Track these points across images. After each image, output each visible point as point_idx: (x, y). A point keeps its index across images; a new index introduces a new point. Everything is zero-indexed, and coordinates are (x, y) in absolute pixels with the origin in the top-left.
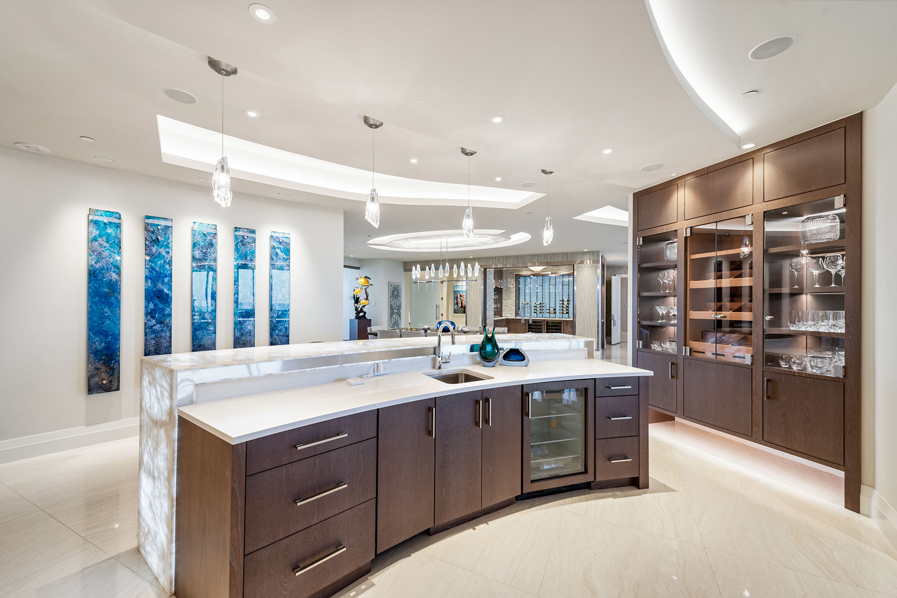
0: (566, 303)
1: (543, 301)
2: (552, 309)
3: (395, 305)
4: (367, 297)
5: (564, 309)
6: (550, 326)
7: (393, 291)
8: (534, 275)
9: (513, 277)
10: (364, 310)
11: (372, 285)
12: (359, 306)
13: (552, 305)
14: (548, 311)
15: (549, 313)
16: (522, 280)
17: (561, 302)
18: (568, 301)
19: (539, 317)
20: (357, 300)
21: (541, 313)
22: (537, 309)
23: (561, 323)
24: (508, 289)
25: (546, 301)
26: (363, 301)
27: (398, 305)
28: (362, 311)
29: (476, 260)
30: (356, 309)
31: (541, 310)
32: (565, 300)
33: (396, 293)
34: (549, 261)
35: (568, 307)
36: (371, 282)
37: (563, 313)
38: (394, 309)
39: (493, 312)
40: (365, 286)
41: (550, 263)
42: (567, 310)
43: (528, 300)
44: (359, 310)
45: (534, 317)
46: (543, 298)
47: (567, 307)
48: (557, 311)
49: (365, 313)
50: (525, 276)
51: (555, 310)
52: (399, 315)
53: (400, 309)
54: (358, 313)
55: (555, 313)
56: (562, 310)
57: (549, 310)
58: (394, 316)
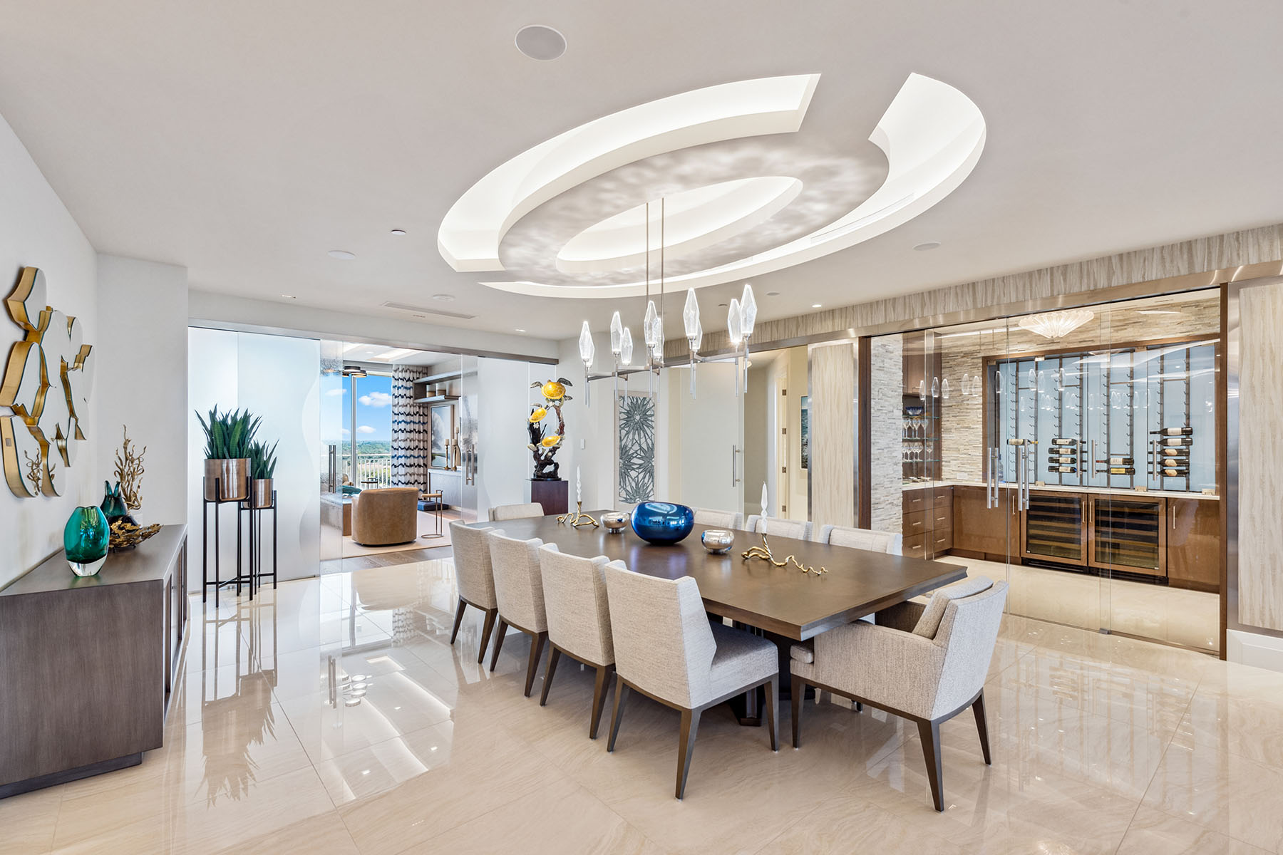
0: (1175, 442)
1: (1081, 434)
2: (1120, 460)
3: (636, 447)
4: (562, 427)
5: (1170, 461)
6: (1106, 513)
7: (628, 413)
8: (1050, 355)
9: (974, 366)
10: (555, 459)
11: (571, 398)
12: (544, 448)
13: (1120, 447)
14: (1104, 467)
15: (1108, 471)
16: (1006, 374)
17: (1158, 438)
18: (1187, 432)
19: (1070, 485)
20: (536, 435)
21: (1073, 470)
22: (1062, 460)
23: (1156, 504)
24: (960, 402)
25: (1095, 434)
26: (550, 437)
27: (645, 446)
28: (549, 461)
29: (837, 315)
30: (537, 456)
31: (1073, 461)
32: (1175, 429)
33: (638, 417)
34: (1102, 283)
35: (1188, 454)
36: (569, 391)
37: (1163, 473)
38: (632, 457)
39: (901, 468)
40: (553, 401)
41: (1104, 291)
42: (1179, 463)
43: (1026, 432)
44: (543, 458)
45: (1047, 483)
46: (1081, 425)
47: (1180, 452)
48: (1141, 464)
49: (557, 466)
50: (1017, 361)
51: (1129, 461)
52: (649, 471)
53: (652, 457)
54: (541, 465)
55: (1131, 472)
56: (1162, 463)
57: (1108, 462)
58: (633, 474)
